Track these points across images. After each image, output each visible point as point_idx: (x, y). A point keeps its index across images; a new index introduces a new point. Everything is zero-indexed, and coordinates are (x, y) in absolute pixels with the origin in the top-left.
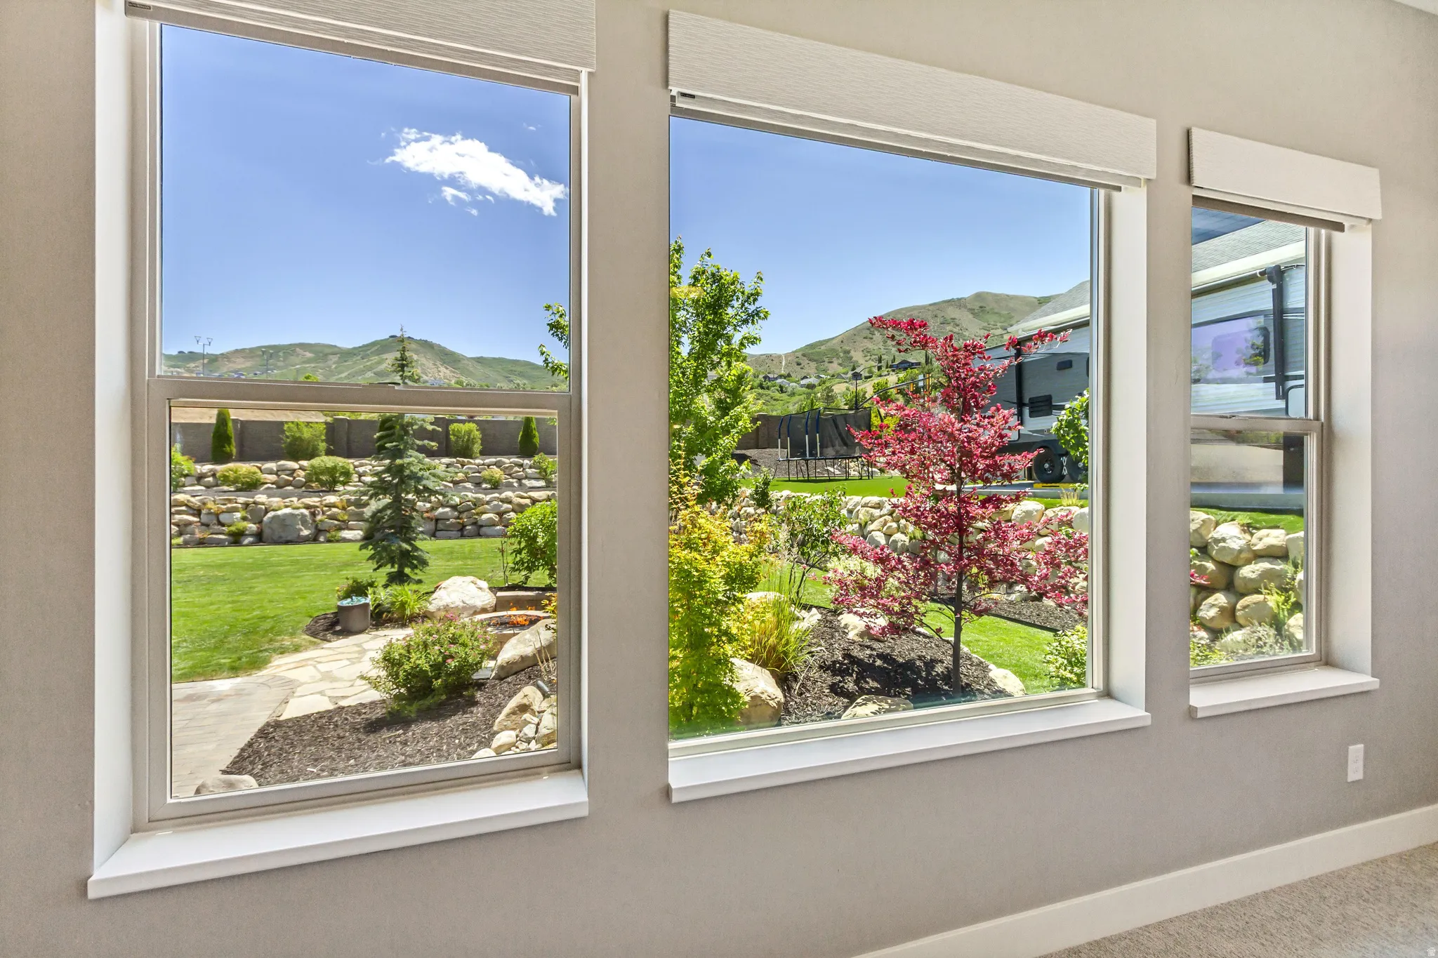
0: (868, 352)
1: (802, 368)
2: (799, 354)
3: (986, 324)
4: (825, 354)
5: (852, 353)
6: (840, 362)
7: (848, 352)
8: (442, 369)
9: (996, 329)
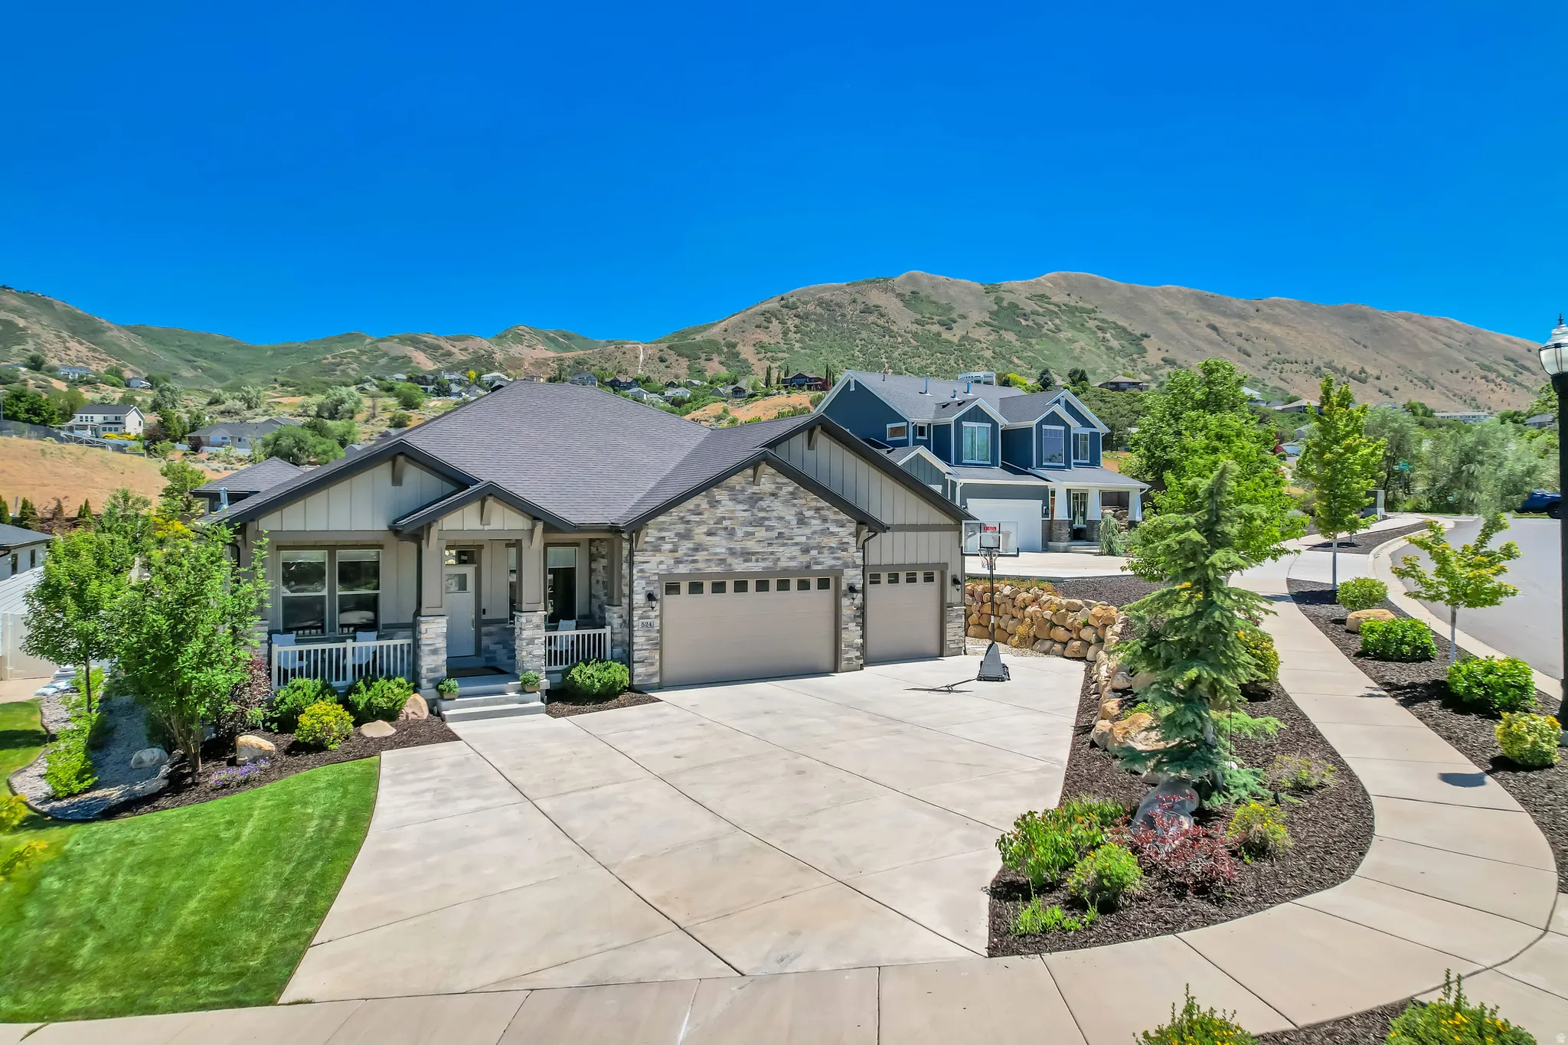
0: (762, 347)
1: (667, 367)
2: (664, 346)
3: (919, 317)
4: (701, 348)
5: (740, 348)
6: (723, 359)
7: (734, 346)
8: (73, 344)
9: (932, 324)
